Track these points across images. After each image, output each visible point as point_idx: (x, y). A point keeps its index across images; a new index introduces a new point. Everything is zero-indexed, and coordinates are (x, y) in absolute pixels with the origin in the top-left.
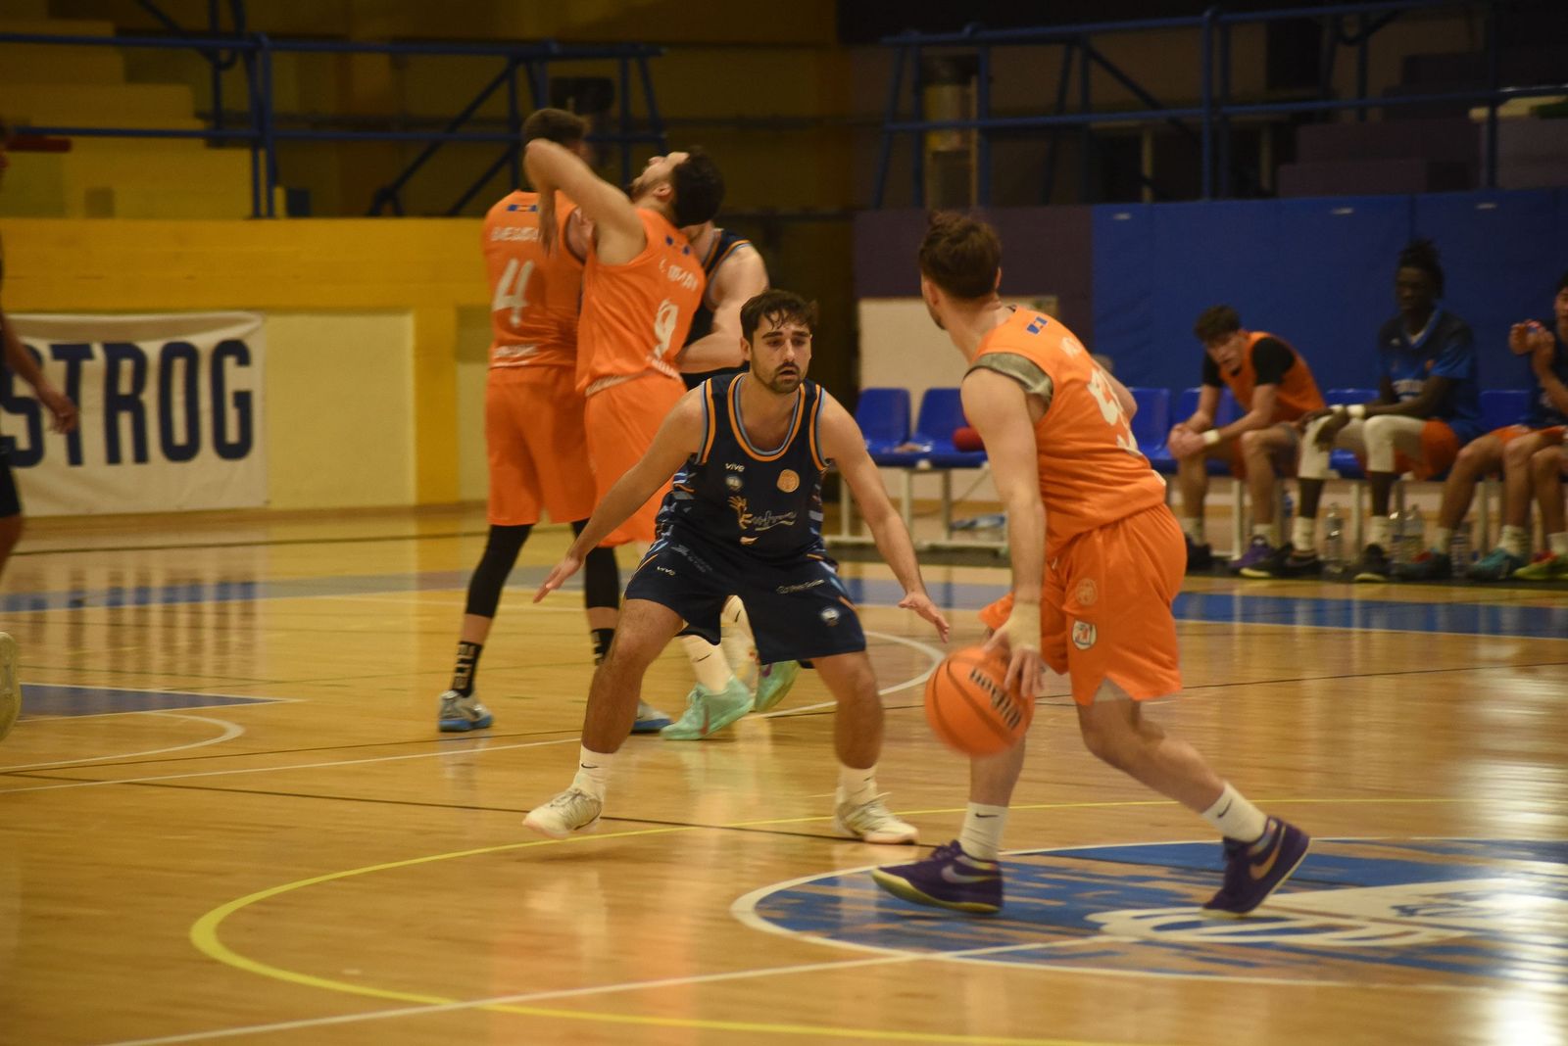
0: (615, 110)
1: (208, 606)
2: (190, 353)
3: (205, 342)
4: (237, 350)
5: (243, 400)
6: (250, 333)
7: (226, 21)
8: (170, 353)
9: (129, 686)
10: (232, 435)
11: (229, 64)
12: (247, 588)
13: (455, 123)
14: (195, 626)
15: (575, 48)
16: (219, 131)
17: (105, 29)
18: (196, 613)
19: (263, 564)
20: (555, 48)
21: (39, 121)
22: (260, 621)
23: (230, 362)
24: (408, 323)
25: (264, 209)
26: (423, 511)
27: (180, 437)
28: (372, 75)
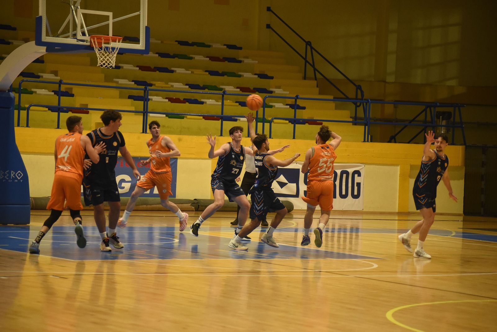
0: (452, 119)
1: (348, 233)
2: (347, 173)
3: (351, 171)
4: (358, 173)
5: (359, 185)
6: (361, 169)
7: (359, 96)
8: (342, 173)
9: (341, 252)
10: (356, 193)
11: (359, 106)
12: (357, 230)
13: (411, 122)
14: (345, 238)
15: (443, 105)
16: (356, 121)
17: (331, 97)
18: (345, 235)
19: (361, 224)
20: (438, 104)
21: (315, 118)
22: (360, 237)
23: (356, 175)
24: (399, 168)
25: (366, 140)
26: (399, 214)
27: (344, 193)
28: (389, 109)
